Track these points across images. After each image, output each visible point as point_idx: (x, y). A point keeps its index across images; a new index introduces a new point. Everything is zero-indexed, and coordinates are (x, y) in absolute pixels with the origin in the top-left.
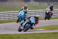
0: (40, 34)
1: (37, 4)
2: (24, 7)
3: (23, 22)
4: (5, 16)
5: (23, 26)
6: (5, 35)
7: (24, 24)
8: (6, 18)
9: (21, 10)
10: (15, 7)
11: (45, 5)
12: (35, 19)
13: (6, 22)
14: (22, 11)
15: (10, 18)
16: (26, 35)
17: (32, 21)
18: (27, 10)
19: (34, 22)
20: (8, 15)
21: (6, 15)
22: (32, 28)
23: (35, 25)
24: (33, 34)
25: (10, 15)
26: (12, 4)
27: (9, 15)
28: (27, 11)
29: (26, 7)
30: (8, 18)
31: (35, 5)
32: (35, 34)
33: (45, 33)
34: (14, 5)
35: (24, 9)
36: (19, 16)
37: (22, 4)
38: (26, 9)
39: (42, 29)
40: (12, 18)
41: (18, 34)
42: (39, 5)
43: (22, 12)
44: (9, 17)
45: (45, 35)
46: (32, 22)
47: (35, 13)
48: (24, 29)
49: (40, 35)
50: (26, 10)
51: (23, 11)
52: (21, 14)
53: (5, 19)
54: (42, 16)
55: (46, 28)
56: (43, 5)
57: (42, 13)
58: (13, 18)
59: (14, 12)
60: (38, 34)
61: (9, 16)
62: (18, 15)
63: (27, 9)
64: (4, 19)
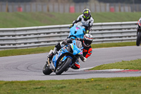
0: (113, 80)
1: (106, 9)
2: (84, 14)
3: (54, 51)
4: (28, 36)
5: (53, 62)
7: (56, 58)
8: (30, 43)
9: (76, 22)
10: (51, 16)
11: (124, 10)
12: (82, 44)
13: (29, 52)
14: (79, 24)
15: (40, 42)
16: (78, 83)
18: (90, 22)
19: (81, 53)
20: (35, 34)
21: (30, 35)
22: (76, 67)
23: (83, 60)
24: (96, 80)
25: (40, 34)
27: (37, 34)
28: (91, 24)
29: (89, 14)
30: (36, 43)
31: (101, 10)
32: (101, 80)
33: (125, 79)
35: (83, 19)
36: (72, 36)
37: (70, 9)
38: (89, 19)
39: (117, 68)
40: (45, 42)
41: (58, 81)
42: (111, 10)
43: (79, 26)
44: (36, 41)
45: (125, 83)
46: (75, 52)
47: (100, 30)
48: (56, 68)
49: (112, 84)
50: (88, 21)
51: (81, 24)
52: (76, 30)
53: (28, 45)
54: (117, 37)
55: (126, 66)
56: (120, 10)
57: (117, 29)
58: (48, 42)
59: (49, 28)
60: (108, 80)
61: (38, 38)
62: (70, 34)
63: (91, 18)
64: (25, 44)
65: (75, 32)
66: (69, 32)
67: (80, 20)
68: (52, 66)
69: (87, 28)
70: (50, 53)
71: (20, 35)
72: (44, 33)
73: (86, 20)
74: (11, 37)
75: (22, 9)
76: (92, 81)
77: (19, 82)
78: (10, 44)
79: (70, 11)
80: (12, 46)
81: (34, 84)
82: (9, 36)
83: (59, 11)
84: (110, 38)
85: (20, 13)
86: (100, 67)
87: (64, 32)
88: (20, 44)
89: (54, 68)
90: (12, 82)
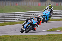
1: (54, 4)
2: (49, 6)
4: (20, 16)
5: (25, 27)
6: (20, 36)
8: (21, 19)
9: (46, 9)
13: (21, 23)
16: (42, 36)
17: (34, 22)
18: (52, 9)
19: (36, 23)
20: (23, 15)
21: (21, 15)
24: (50, 35)
25: (25, 15)
26: (28, 4)
28: (52, 10)
29: (51, 6)
30: (23, 19)
34: (29, 5)
35: (49, 8)
36: (44, 15)
38: (51, 8)
39: (59, 30)
42: (56, 5)
48: (26, 30)
49: (57, 37)
50: (51, 9)
51: (48, 10)
52: (46, 13)
53: (20, 20)
57: (59, 13)
60: (55, 35)
61: (24, 17)
62: (43, 15)
63: (52, 8)
64: (19, 19)
65: (46, 14)
66: (43, 14)
67: (47, 8)
68: (24, 29)
69: (51, 12)
70: (23, 23)
71: (16, 16)
72: (27, 15)
73: (50, 8)
74: (13, 17)
75: (17, 4)
76: (48, 36)
77: (16, 36)
78: (12, 20)
79: (38, 5)
80: (13, 20)
81: (23, 37)
82: (12, 16)
83: (34, 5)
84: (56, 17)
85: (17, 6)
86: (52, 29)
87: (36, 14)
88: (16, 19)
89: (25, 30)
90: (13, 36)
